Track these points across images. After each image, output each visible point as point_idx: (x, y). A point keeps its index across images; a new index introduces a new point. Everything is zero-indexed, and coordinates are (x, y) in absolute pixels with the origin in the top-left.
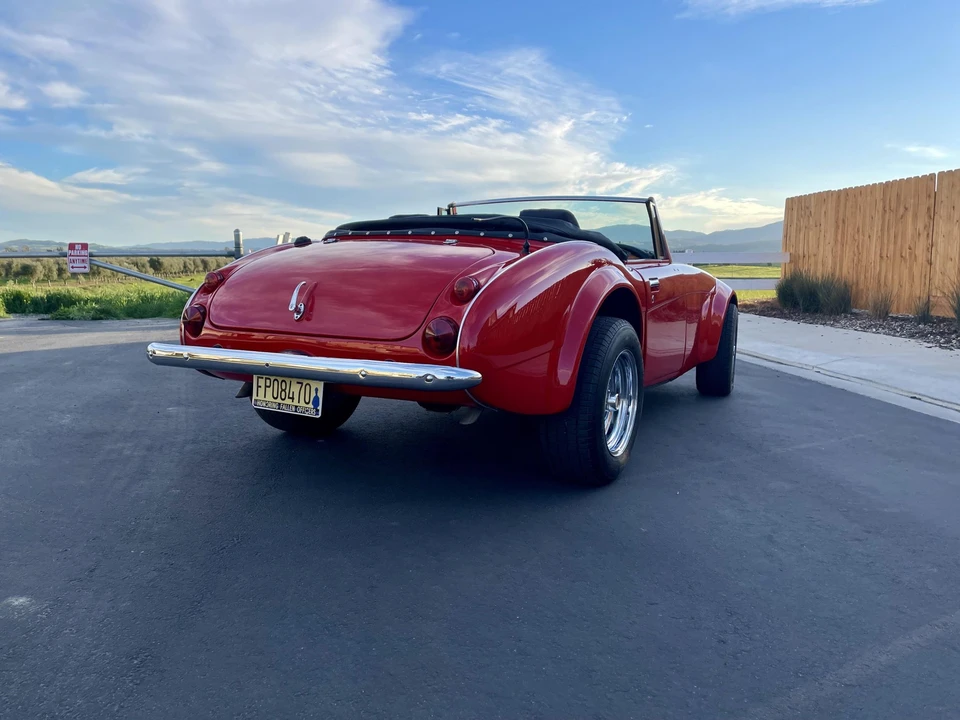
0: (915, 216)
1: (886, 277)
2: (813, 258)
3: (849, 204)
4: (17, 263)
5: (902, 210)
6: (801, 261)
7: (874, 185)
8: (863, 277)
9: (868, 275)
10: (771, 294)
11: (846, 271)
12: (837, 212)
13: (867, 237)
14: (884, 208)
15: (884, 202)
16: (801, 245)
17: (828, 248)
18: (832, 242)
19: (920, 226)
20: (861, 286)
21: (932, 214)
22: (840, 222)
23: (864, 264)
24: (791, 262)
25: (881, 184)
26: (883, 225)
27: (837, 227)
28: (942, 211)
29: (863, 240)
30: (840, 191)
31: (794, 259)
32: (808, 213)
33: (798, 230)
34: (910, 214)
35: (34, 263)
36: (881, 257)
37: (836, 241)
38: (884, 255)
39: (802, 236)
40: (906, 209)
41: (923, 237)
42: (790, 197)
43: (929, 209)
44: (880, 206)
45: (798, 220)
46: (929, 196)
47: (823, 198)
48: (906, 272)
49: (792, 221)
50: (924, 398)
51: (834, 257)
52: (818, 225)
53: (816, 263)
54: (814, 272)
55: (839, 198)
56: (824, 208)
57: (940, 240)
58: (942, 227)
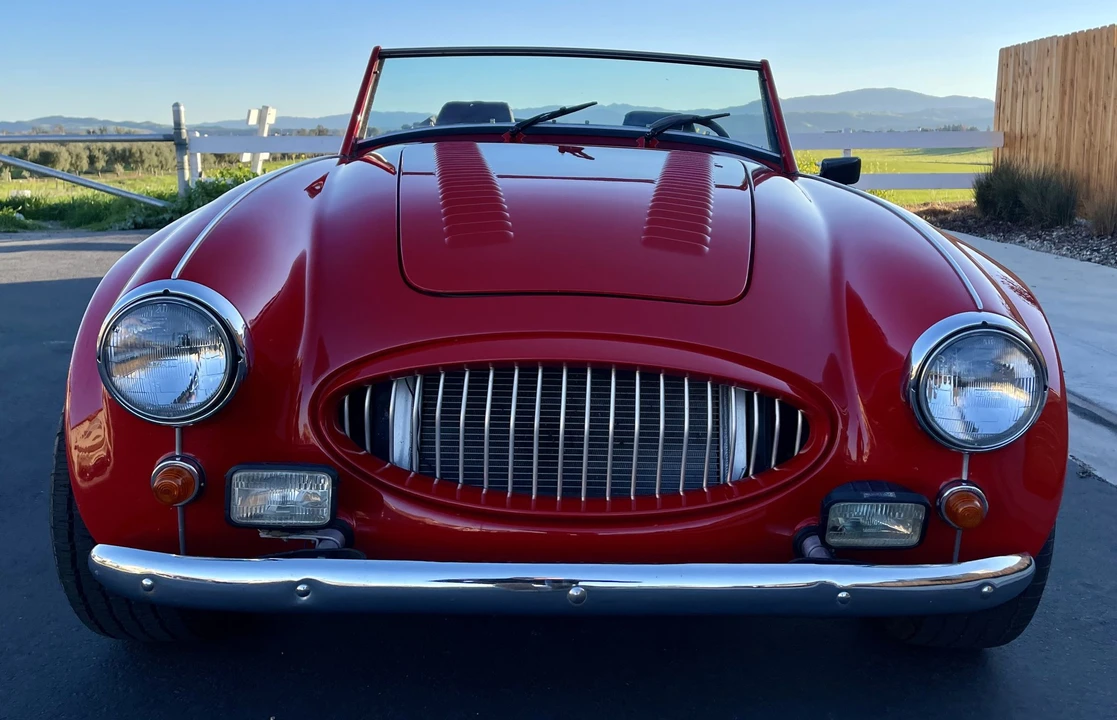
2: (1032, 142)
3: (1080, 56)
4: (34, 149)
6: (1018, 144)
8: (1095, 168)
9: (1103, 167)
10: (966, 197)
11: (1074, 163)
12: (1064, 70)
13: (1101, 108)
16: (1018, 120)
17: (1052, 125)
18: (1057, 115)
20: (1093, 185)
22: (1068, 85)
23: (1097, 150)
24: (1005, 145)
27: (1064, 93)
29: (1096, 111)
30: (1067, 36)
31: (1010, 140)
32: (1026, 69)
33: (1015, 96)
35: (56, 150)
37: (1062, 116)
39: (1019, 106)
42: (1004, 47)
45: (1015, 82)
47: (1044, 46)
49: (1007, 84)
51: (1059, 139)
52: (1039, 89)
53: (1037, 149)
54: (1034, 162)
55: (1066, 48)
56: (1047, 62)
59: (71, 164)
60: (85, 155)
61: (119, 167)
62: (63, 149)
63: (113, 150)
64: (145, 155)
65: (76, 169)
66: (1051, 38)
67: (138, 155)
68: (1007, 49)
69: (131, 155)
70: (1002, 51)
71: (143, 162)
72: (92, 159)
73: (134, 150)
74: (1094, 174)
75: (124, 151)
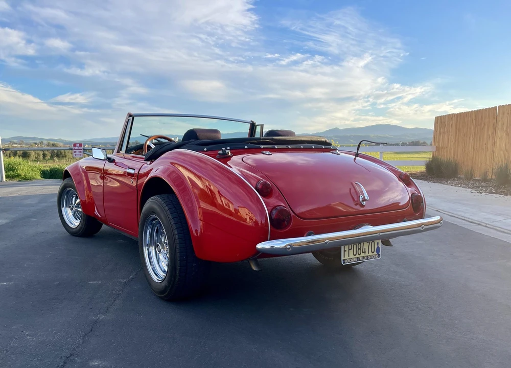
0: (488, 128)
1: (475, 159)
2: (446, 149)
3: (462, 121)
5: (483, 125)
6: (441, 150)
7: (472, 111)
9: (468, 158)
11: (460, 156)
12: (456, 125)
13: (469, 138)
14: (476, 123)
15: (476, 121)
16: (441, 142)
17: (452, 143)
19: (490, 133)
20: (465, 164)
21: (495, 127)
22: (458, 130)
23: (467, 152)
24: (436, 151)
25: (475, 111)
26: (475, 132)
27: (456, 133)
28: (499, 126)
29: (467, 140)
30: (458, 114)
31: (438, 149)
32: (444, 125)
33: (440, 134)
34: (486, 127)
36: (474, 149)
37: (455, 141)
38: (475, 148)
39: (441, 137)
40: (484, 124)
41: (491, 139)
43: (494, 125)
44: (474, 122)
45: (440, 128)
46: (494, 118)
47: (450, 117)
48: (483, 157)
49: (437, 129)
51: (455, 149)
52: (448, 132)
53: (447, 152)
55: (457, 117)
56: (451, 123)
57: (498, 140)
58: (499, 134)
59: (36, 158)
60: (41, 153)
61: (56, 159)
65: (38, 159)
66: (453, 114)
68: (438, 117)
69: (61, 153)
70: (436, 117)
71: (66, 156)
72: (44, 155)
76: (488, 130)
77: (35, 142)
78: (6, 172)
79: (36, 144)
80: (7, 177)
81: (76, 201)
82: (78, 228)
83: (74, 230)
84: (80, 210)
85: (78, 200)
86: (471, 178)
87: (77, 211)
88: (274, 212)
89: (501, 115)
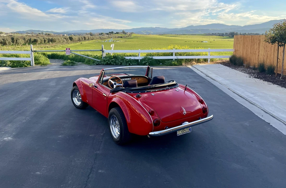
0: (256, 44)
1: (251, 57)
2: (239, 51)
3: (245, 39)
5: (254, 43)
6: (237, 52)
11: (245, 55)
12: (243, 41)
16: (237, 47)
17: (242, 49)
19: (257, 47)
22: (244, 44)
23: (248, 54)
26: (251, 45)
27: (243, 44)
28: (261, 44)
29: (248, 48)
31: (235, 51)
32: (238, 40)
33: (236, 43)
36: (250, 53)
39: (237, 45)
41: (258, 50)
43: (259, 43)
44: (251, 41)
45: (236, 41)
46: (259, 40)
47: (241, 37)
48: (255, 57)
50: (230, 89)
51: (243, 51)
52: (240, 43)
54: (239, 55)
57: (261, 50)
58: (261, 47)
59: (40, 42)
60: (43, 40)
61: (50, 43)
62: (39, 39)
63: (49, 39)
64: (56, 40)
65: (41, 43)
67: (54, 40)
69: (53, 40)
71: (55, 41)
72: (45, 41)
73: (54, 39)
74: (247, 58)
75: (51, 39)
76: (256, 45)
77: (39, 33)
78: (34, 61)
79: (40, 34)
80: (35, 64)
81: (78, 95)
82: (80, 106)
83: (78, 106)
84: (81, 98)
85: (80, 95)
86: (249, 67)
87: (79, 99)
88: (155, 121)
89: (262, 40)
